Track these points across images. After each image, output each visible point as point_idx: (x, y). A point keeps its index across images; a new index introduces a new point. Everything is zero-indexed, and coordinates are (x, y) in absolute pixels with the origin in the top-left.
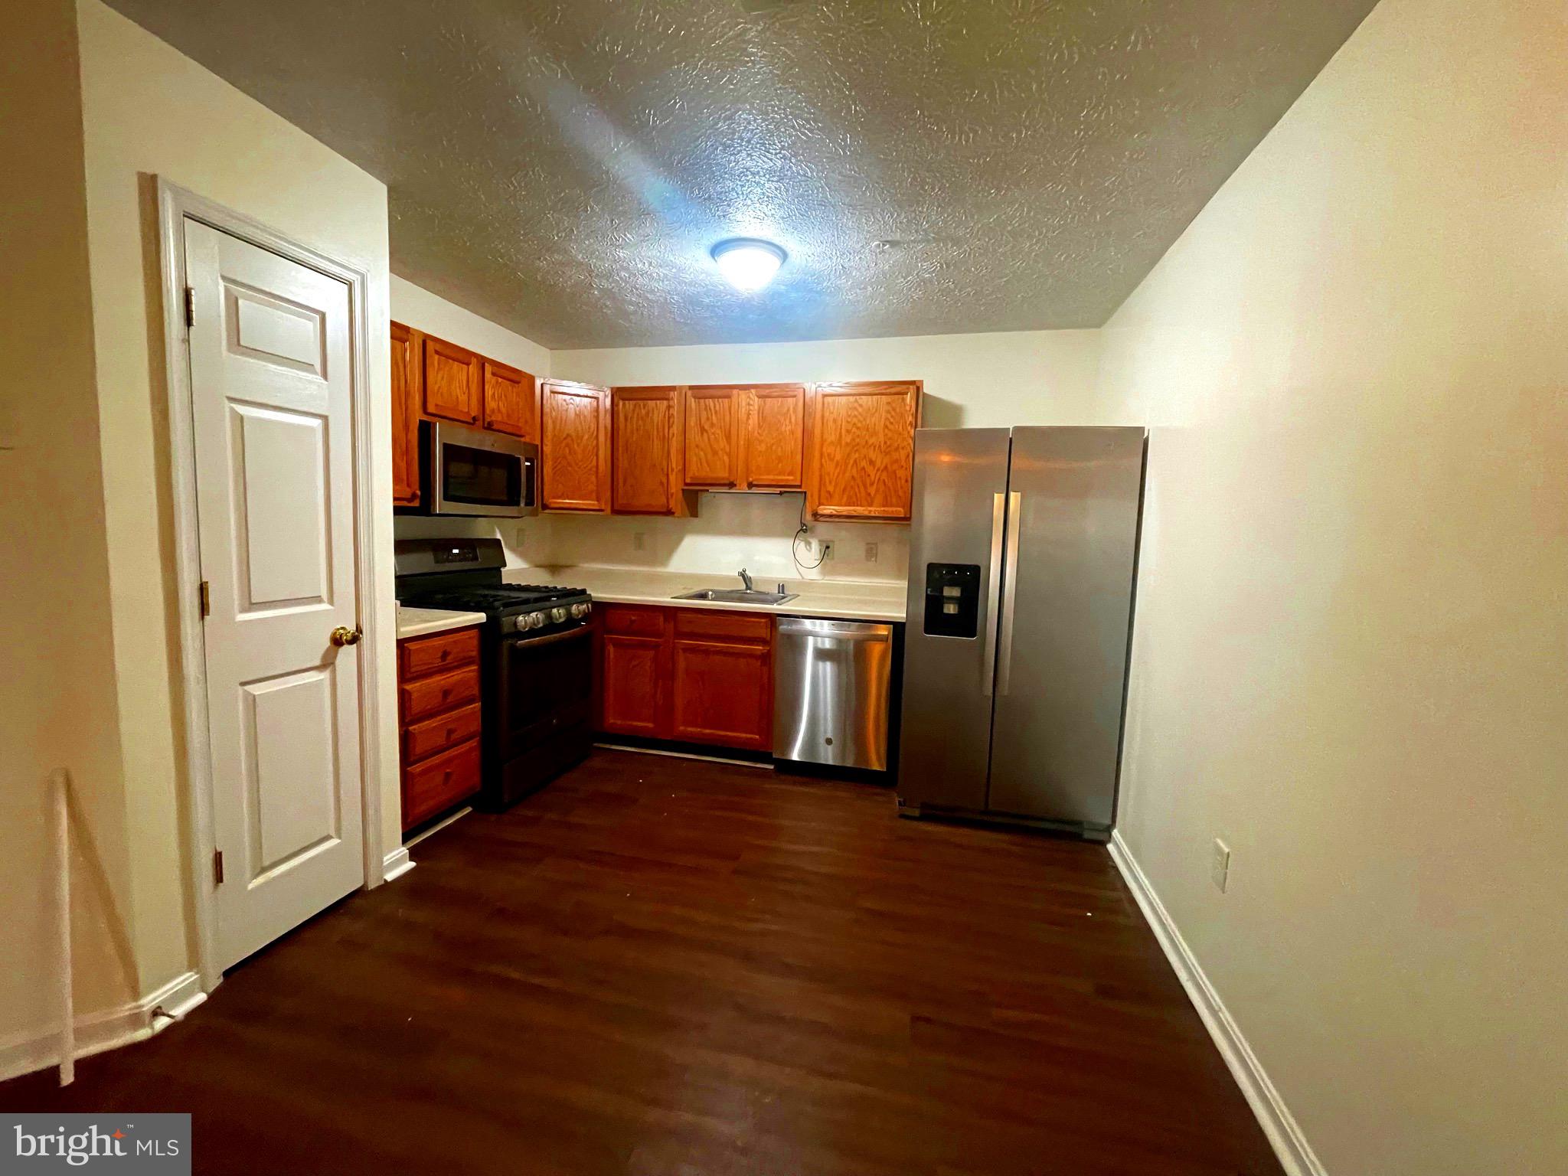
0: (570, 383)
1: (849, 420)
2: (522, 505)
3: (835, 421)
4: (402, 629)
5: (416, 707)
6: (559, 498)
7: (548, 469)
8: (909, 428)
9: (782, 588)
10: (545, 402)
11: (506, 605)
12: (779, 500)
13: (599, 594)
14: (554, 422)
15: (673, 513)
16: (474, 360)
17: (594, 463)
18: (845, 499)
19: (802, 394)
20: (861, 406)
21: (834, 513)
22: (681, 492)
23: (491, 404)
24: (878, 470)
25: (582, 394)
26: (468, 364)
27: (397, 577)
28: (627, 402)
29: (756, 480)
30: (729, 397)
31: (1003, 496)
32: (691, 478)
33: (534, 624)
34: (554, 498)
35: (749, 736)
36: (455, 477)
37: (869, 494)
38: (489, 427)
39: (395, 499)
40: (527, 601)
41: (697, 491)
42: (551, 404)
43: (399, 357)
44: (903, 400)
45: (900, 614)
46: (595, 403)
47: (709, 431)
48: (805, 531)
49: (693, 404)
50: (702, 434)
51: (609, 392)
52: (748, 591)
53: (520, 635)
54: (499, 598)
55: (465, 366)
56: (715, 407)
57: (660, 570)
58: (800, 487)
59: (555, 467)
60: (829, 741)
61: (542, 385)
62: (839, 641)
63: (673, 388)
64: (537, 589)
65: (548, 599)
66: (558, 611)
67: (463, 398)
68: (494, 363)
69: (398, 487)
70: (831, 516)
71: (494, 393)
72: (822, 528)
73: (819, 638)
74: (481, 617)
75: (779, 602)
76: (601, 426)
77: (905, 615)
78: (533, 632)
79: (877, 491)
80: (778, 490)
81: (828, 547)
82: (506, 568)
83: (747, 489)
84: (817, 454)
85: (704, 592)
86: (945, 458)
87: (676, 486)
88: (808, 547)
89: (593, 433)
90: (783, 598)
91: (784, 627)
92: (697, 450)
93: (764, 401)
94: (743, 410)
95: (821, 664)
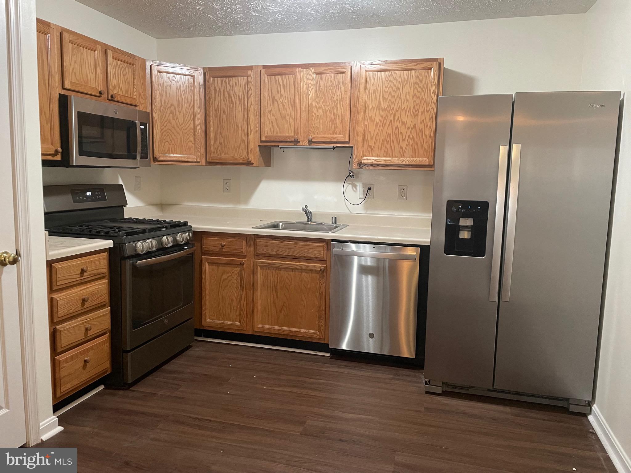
0: (172, 65)
1: (386, 90)
2: (138, 158)
3: (375, 91)
4: (51, 253)
5: (62, 312)
6: (166, 153)
7: (157, 132)
8: (433, 95)
9: (335, 220)
10: (153, 80)
11: (128, 234)
12: (332, 153)
13: (197, 226)
14: (161, 95)
15: (253, 164)
16: (99, 47)
17: (192, 126)
18: (382, 153)
19: (349, 70)
20: (395, 79)
21: (374, 162)
22: (258, 147)
23: (113, 81)
24: (408, 128)
25: (181, 73)
26: (95, 51)
27: (46, 214)
28: (216, 79)
29: (315, 138)
30: (293, 74)
31: (507, 147)
32: (265, 137)
33: (150, 249)
34: (162, 153)
35: (311, 331)
36: (86, 138)
37: (402, 148)
38: (112, 99)
39: (43, 154)
40: (144, 231)
41: (269, 147)
42: (158, 81)
43: (43, 46)
44: (428, 74)
45: (425, 239)
46: (192, 80)
47: (279, 101)
48: (353, 176)
49: (266, 79)
50: (273, 103)
51: (202, 71)
52: (309, 223)
53: (139, 256)
54: (123, 229)
55: (92, 52)
56: (283, 82)
57: (242, 207)
58: (348, 142)
59: (162, 129)
60: (372, 336)
61: (151, 66)
62: (378, 259)
63: (251, 68)
64: (150, 222)
65: (159, 229)
66: (167, 238)
67: (92, 77)
68: (115, 50)
69: (44, 146)
70: (372, 165)
71: (115, 72)
72: (365, 175)
73: (363, 258)
74: (109, 243)
75: (333, 231)
76: (197, 98)
77: (430, 240)
78: (149, 254)
79: (408, 145)
80: (331, 146)
81: (369, 189)
82: (128, 206)
83: (308, 145)
84: (361, 119)
85: (276, 224)
86: (461, 118)
87: (254, 142)
88: (354, 189)
89: (190, 103)
90: (337, 227)
91: (337, 249)
92: (269, 115)
93: (321, 77)
94: (305, 84)
95: (364, 277)
